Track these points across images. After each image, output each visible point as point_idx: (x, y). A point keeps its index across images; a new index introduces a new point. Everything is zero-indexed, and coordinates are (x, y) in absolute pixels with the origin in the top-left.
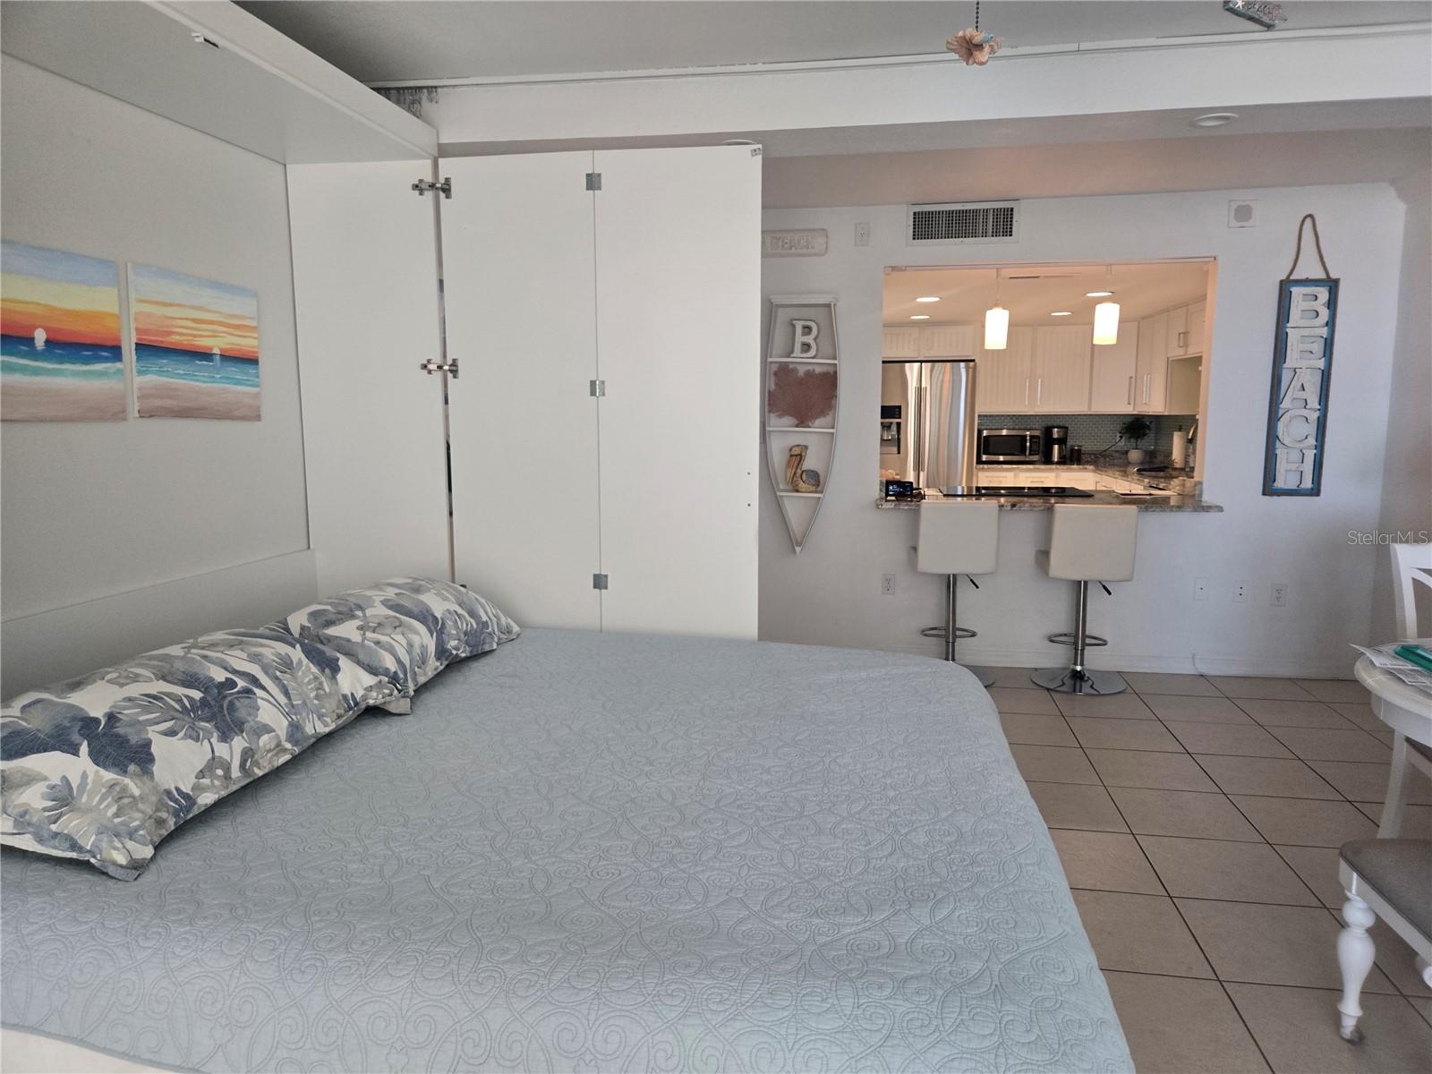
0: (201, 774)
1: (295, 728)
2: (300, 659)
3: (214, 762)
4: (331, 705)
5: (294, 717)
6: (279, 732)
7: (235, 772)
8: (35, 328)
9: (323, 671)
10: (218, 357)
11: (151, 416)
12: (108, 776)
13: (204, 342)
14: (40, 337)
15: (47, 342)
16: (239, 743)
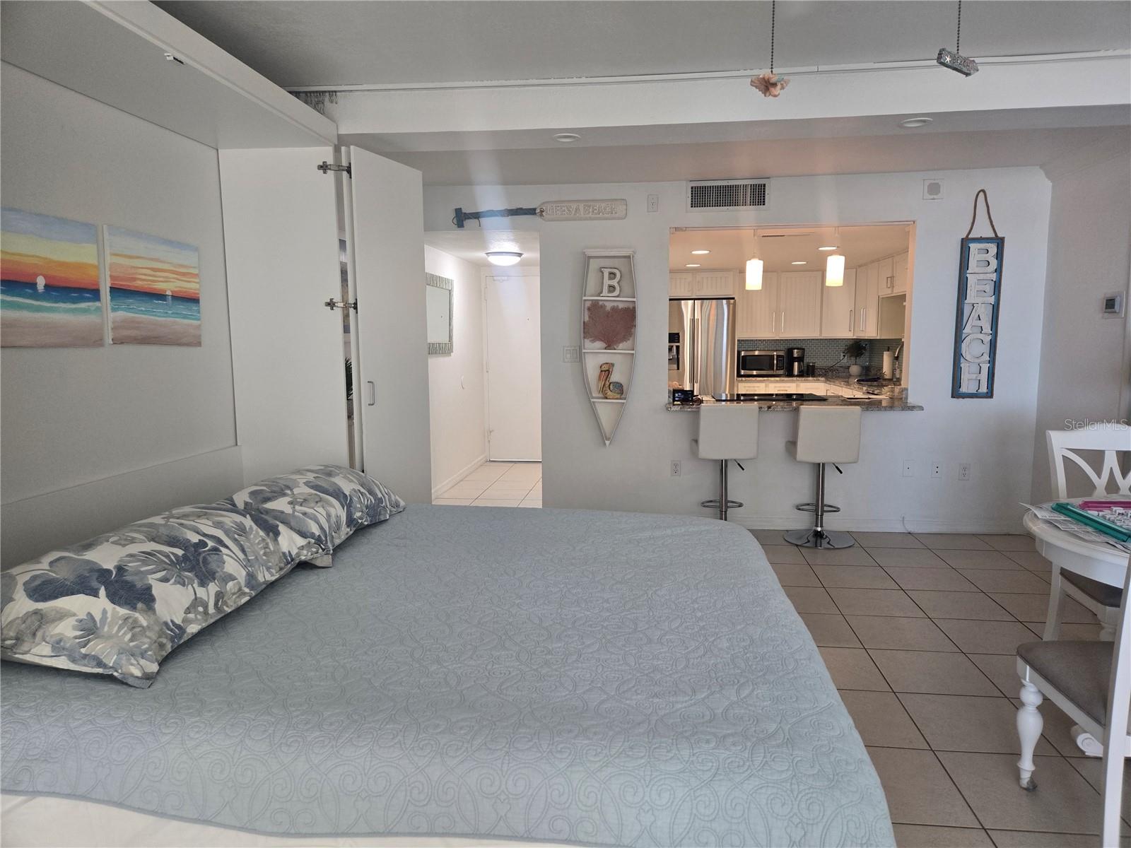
0: (188, 611)
1: (251, 577)
2: (251, 526)
3: (197, 602)
4: (274, 560)
5: (250, 569)
6: (240, 580)
7: (211, 610)
8: (36, 275)
9: (268, 535)
11: (122, 343)
12: (123, 611)
13: (160, 286)
14: (41, 282)
15: (46, 286)
16: (213, 588)
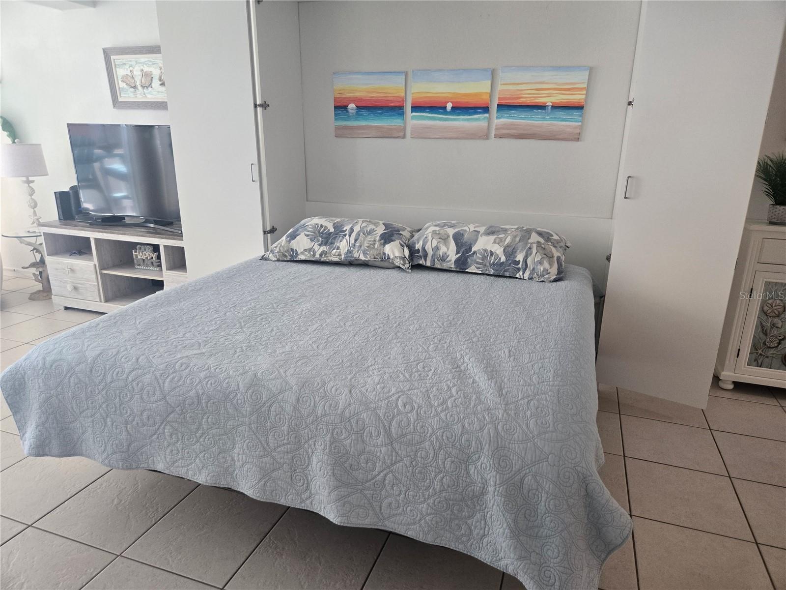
1: (349, 252)
4: (373, 252)
5: (352, 249)
6: (342, 251)
8: (447, 103)
10: (550, 108)
11: (500, 138)
14: (449, 106)
